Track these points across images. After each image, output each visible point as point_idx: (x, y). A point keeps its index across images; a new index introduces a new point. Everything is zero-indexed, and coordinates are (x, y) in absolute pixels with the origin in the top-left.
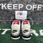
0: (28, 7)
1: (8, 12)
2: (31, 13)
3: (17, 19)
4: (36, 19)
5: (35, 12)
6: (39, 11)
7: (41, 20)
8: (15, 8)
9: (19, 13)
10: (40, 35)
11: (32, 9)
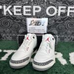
0: (49, 11)
1: (15, 21)
2: (55, 21)
7: (73, 34)
8: (27, 12)
10: (70, 63)
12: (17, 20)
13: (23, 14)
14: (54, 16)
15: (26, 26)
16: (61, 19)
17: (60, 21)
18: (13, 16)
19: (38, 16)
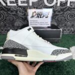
4: (64, 25)
5: (62, 10)
6: (69, 9)
7: (73, 25)
8: (22, 2)
11: (57, 3)
12: (12, 12)
13: (17, 5)
16: (61, 9)
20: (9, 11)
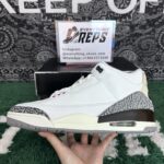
1: (23, 29)
2: (132, 27)
3: (64, 64)
5: (151, 23)
9: (73, 33)
11: (138, 7)
12: (30, 27)
13: (43, 11)
14: (128, 15)
15: (54, 44)
17: (144, 27)
18: (18, 17)
19: (87, 15)
20: (22, 26)
